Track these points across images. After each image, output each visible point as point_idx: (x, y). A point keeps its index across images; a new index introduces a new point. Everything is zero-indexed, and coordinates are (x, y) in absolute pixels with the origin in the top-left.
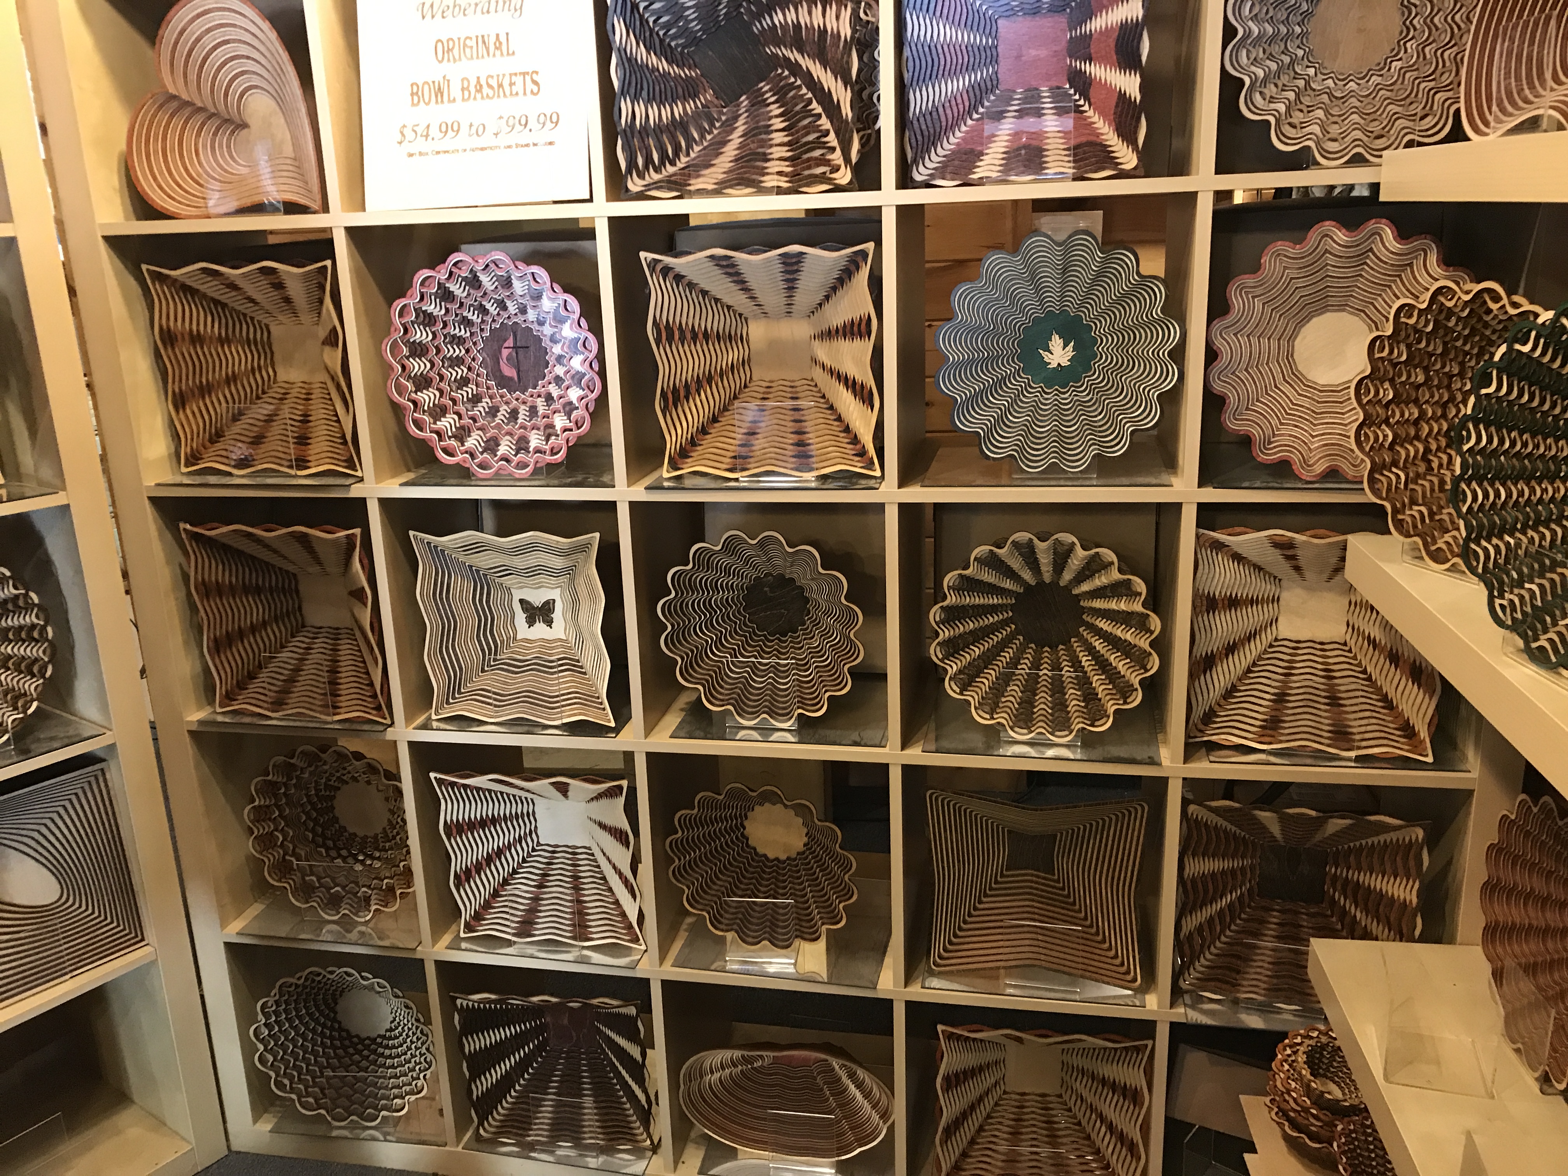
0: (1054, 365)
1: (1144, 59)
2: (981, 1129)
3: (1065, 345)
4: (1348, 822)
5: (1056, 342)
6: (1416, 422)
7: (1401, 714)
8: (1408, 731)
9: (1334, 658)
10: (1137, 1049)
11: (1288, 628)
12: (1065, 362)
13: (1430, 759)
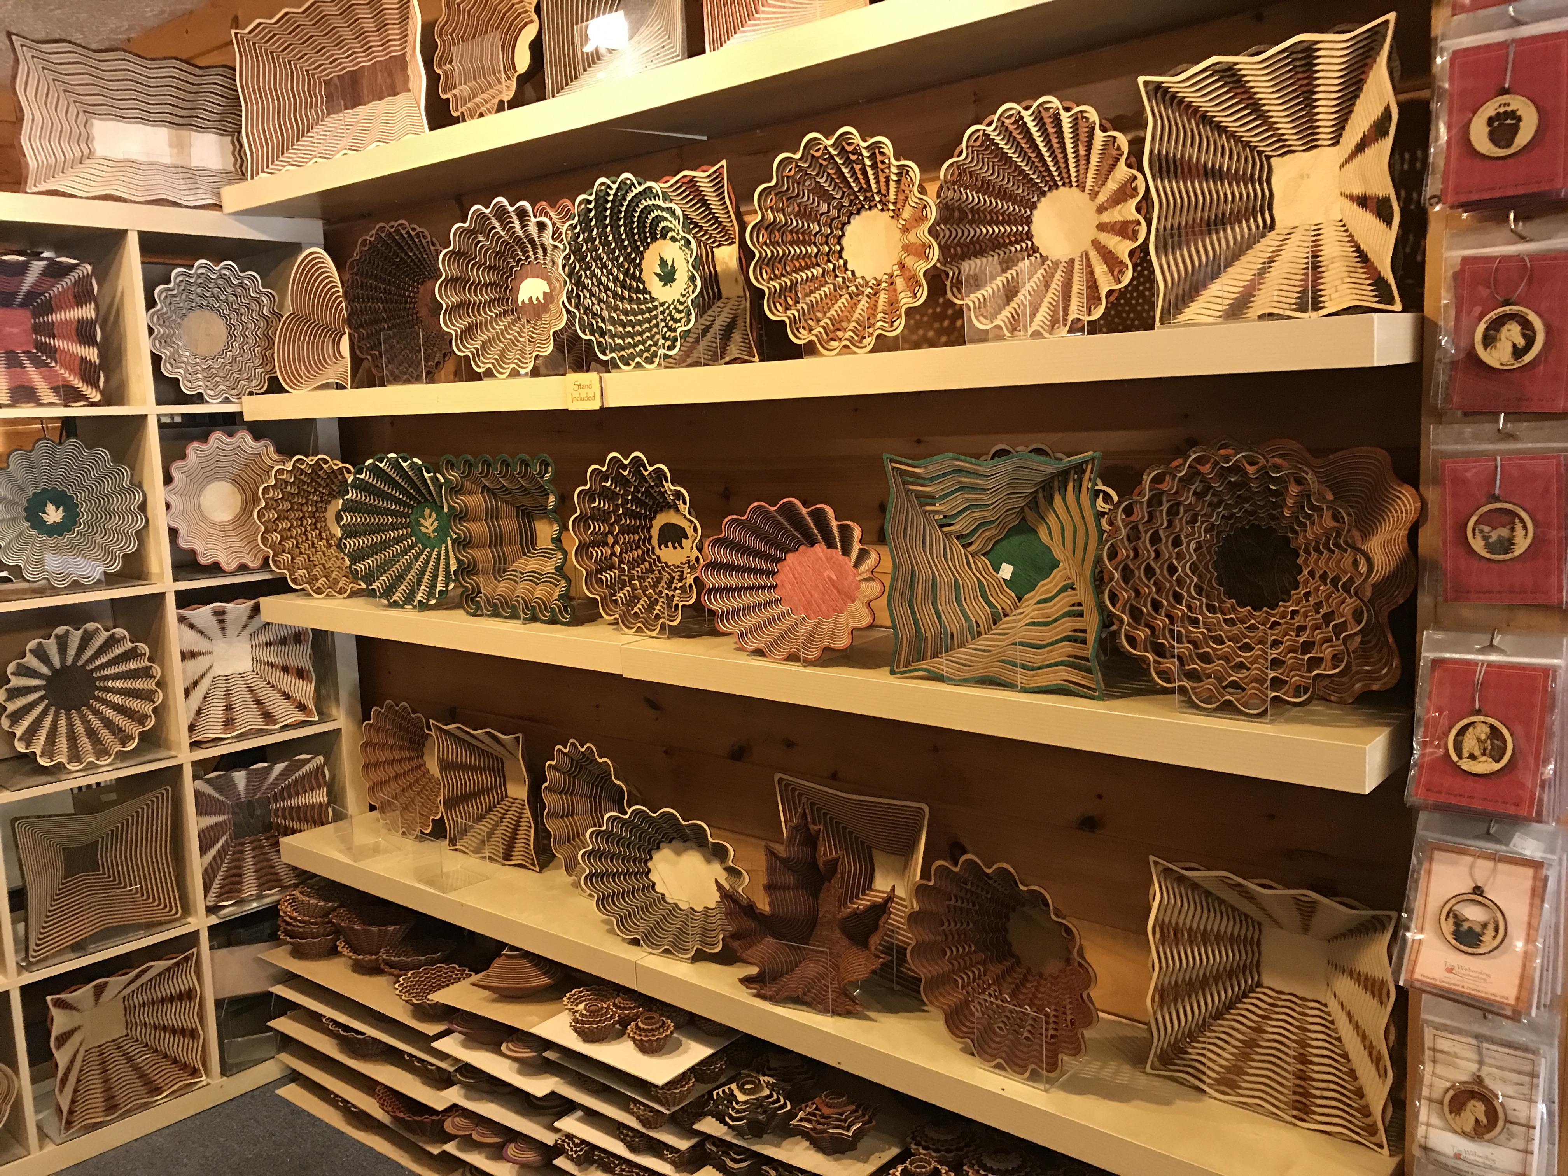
0: (51, 522)
1: (98, 340)
2: (78, 1081)
3: (57, 509)
4: (286, 764)
5: (50, 508)
6: (289, 530)
7: (295, 699)
8: (302, 707)
9: (252, 679)
10: (187, 959)
11: (220, 670)
12: (58, 520)
13: (317, 719)
